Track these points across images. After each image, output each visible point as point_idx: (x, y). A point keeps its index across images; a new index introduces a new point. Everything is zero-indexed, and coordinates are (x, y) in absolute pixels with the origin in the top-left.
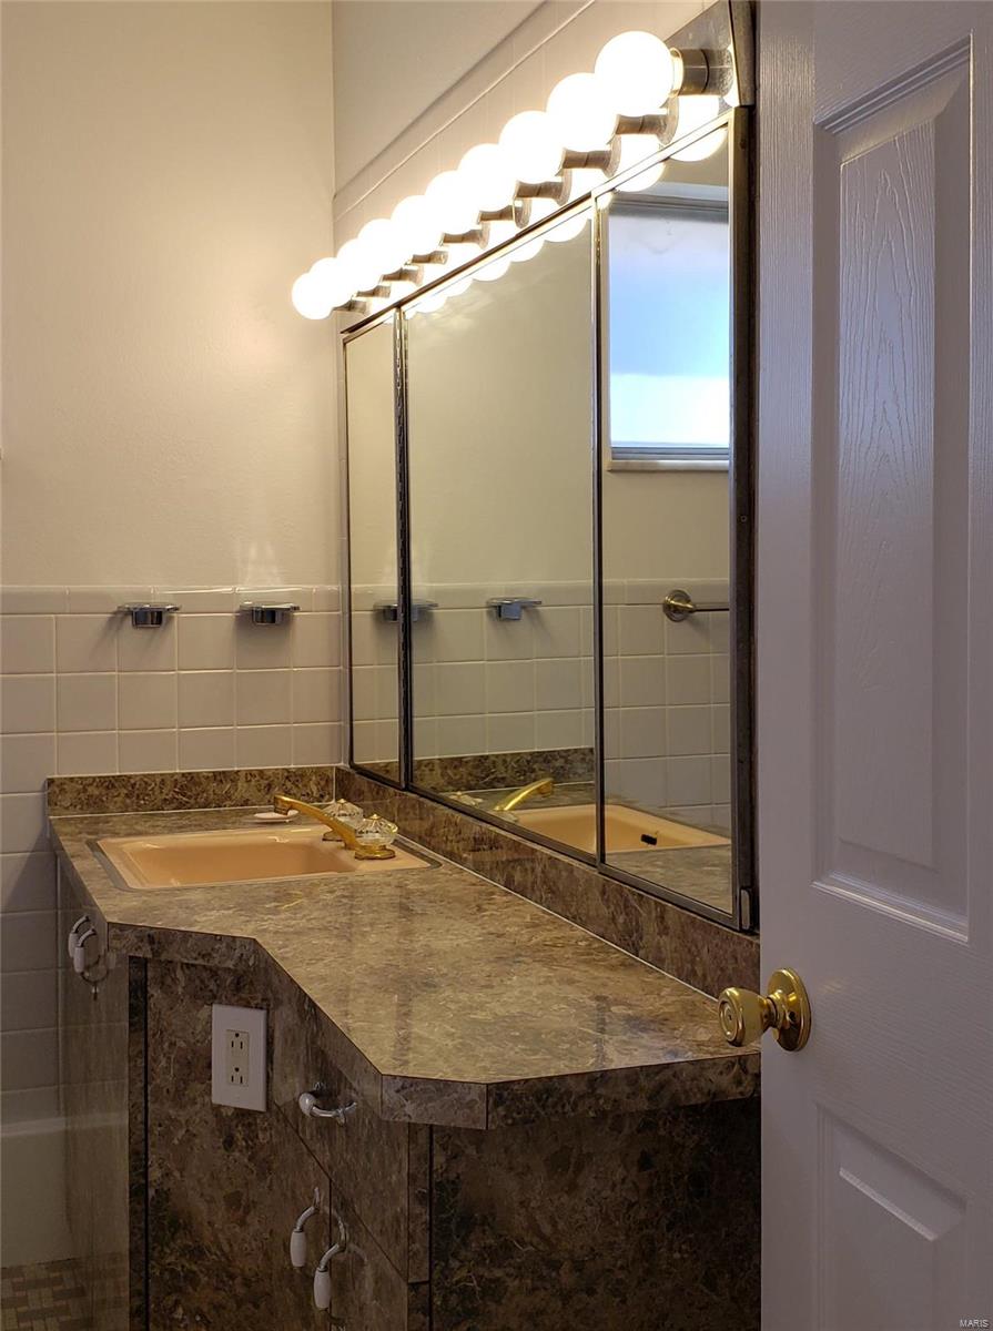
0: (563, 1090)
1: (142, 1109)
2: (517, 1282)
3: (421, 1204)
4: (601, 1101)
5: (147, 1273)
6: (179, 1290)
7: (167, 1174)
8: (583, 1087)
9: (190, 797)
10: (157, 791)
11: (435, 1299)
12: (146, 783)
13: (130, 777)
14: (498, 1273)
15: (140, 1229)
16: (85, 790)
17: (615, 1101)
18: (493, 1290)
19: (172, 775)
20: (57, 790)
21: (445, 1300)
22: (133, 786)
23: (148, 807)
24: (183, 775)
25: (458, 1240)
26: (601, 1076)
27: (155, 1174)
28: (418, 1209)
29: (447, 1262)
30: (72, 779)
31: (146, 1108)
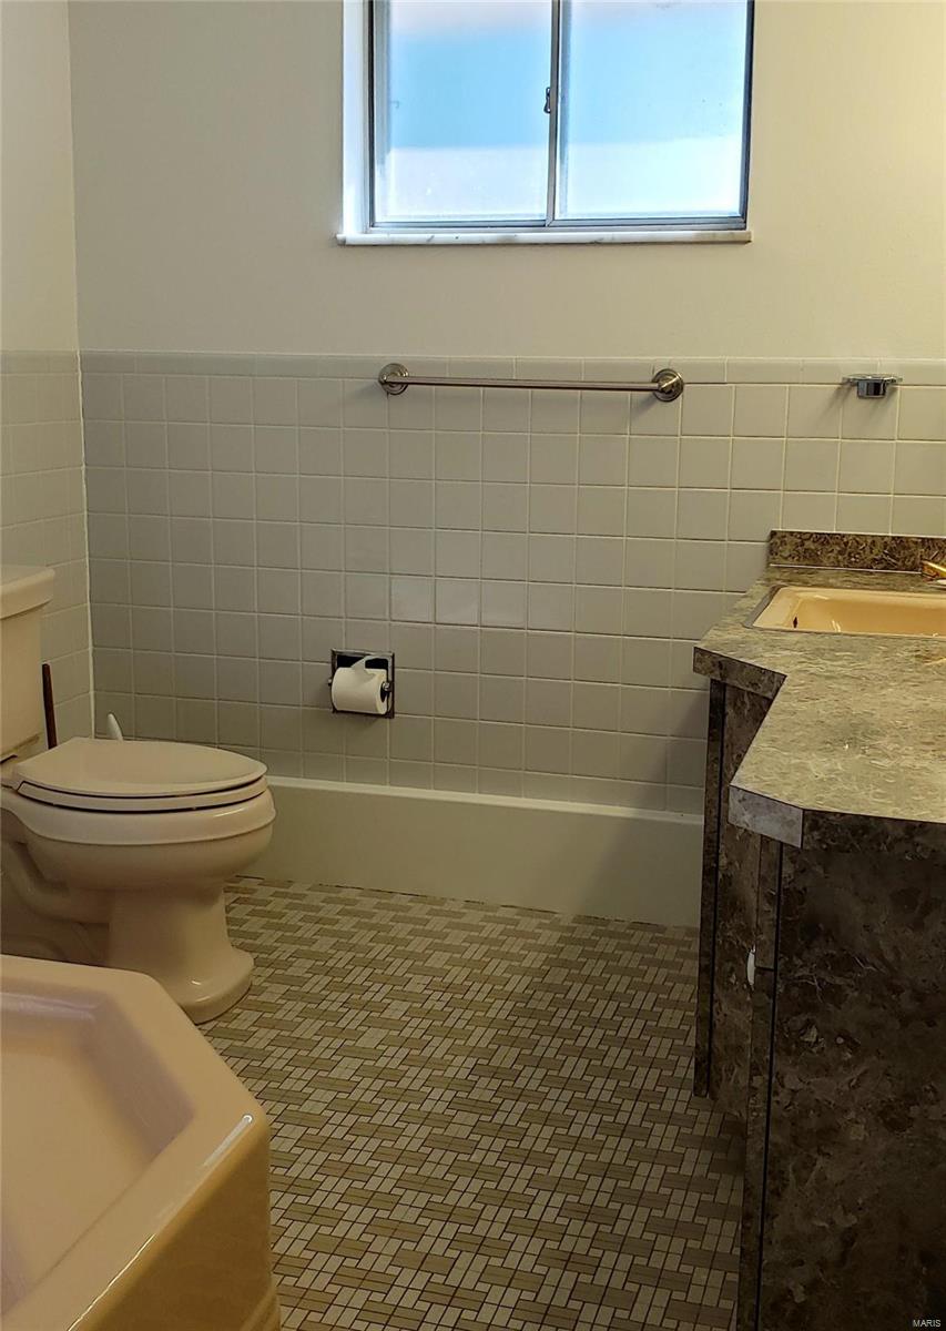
0: (879, 830)
1: (717, 805)
2: (856, 994)
3: (770, 903)
4: (919, 849)
5: (714, 940)
6: (734, 960)
7: (730, 863)
8: (900, 832)
9: (898, 560)
10: (868, 549)
11: (779, 986)
12: (857, 542)
13: (844, 536)
14: (838, 981)
15: (710, 903)
16: (803, 545)
17: (933, 851)
18: (834, 994)
19: (883, 537)
20: (779, 541)
21: (787, 989)
22: (846, 544)
23: (859, 565)
24: (893, 538)
25: (802, 943)
26: (920, 826)
27: (723, 861)
28: (766, 907)
29: (791, 958)
30: (792, 533)
31: (720, 806)
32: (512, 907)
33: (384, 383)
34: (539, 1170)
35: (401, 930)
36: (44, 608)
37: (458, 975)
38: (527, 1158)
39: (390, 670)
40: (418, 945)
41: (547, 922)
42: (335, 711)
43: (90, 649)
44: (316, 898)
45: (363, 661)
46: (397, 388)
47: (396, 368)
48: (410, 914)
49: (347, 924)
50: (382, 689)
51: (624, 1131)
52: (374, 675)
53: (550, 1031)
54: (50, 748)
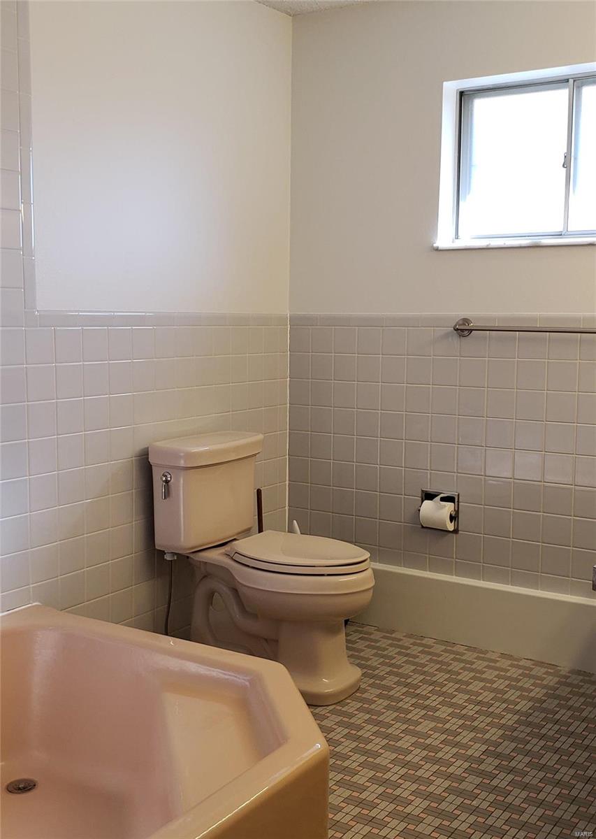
32: (531, 660)
33: (457, 330)
34: (513, 816)
35: (456, 666)
36: (257, 456)
37: (487, 696)
38: (507, 807)
39: (456, 503)
40: (465, 676)
41: (552, 671)
42: (423, 527)
43: (287, 482)
44: (407, 642)
45: (439, 498)
46: (466, 333)
47: (466, 321)
48: (464, 658)
49: (423, 659)
50: (451, 515)
51: (574, 800)
52: (445, 506)
53: (539, 736)
54: (259, 532)
